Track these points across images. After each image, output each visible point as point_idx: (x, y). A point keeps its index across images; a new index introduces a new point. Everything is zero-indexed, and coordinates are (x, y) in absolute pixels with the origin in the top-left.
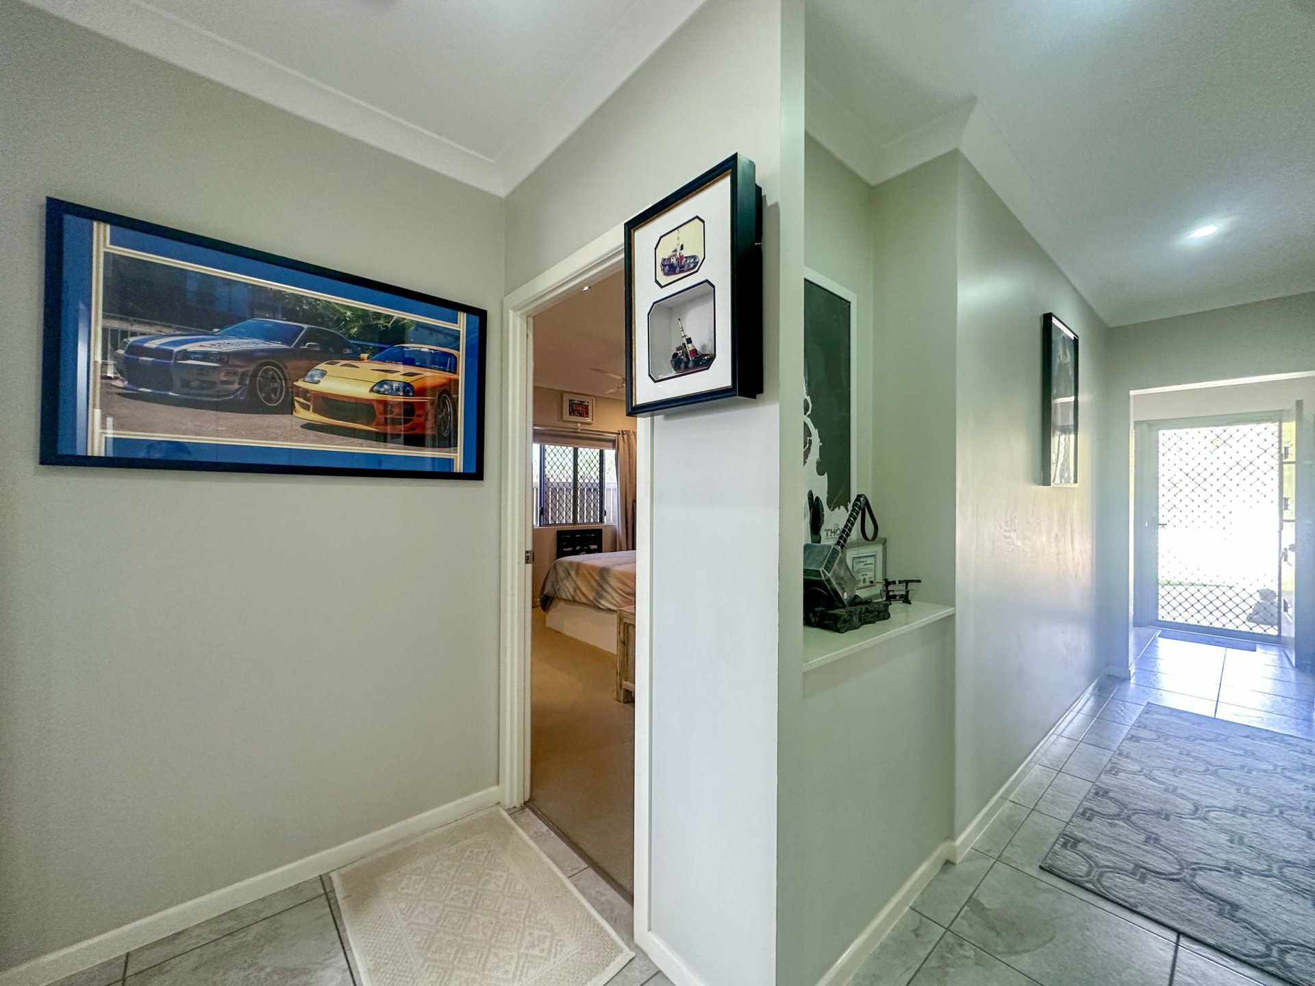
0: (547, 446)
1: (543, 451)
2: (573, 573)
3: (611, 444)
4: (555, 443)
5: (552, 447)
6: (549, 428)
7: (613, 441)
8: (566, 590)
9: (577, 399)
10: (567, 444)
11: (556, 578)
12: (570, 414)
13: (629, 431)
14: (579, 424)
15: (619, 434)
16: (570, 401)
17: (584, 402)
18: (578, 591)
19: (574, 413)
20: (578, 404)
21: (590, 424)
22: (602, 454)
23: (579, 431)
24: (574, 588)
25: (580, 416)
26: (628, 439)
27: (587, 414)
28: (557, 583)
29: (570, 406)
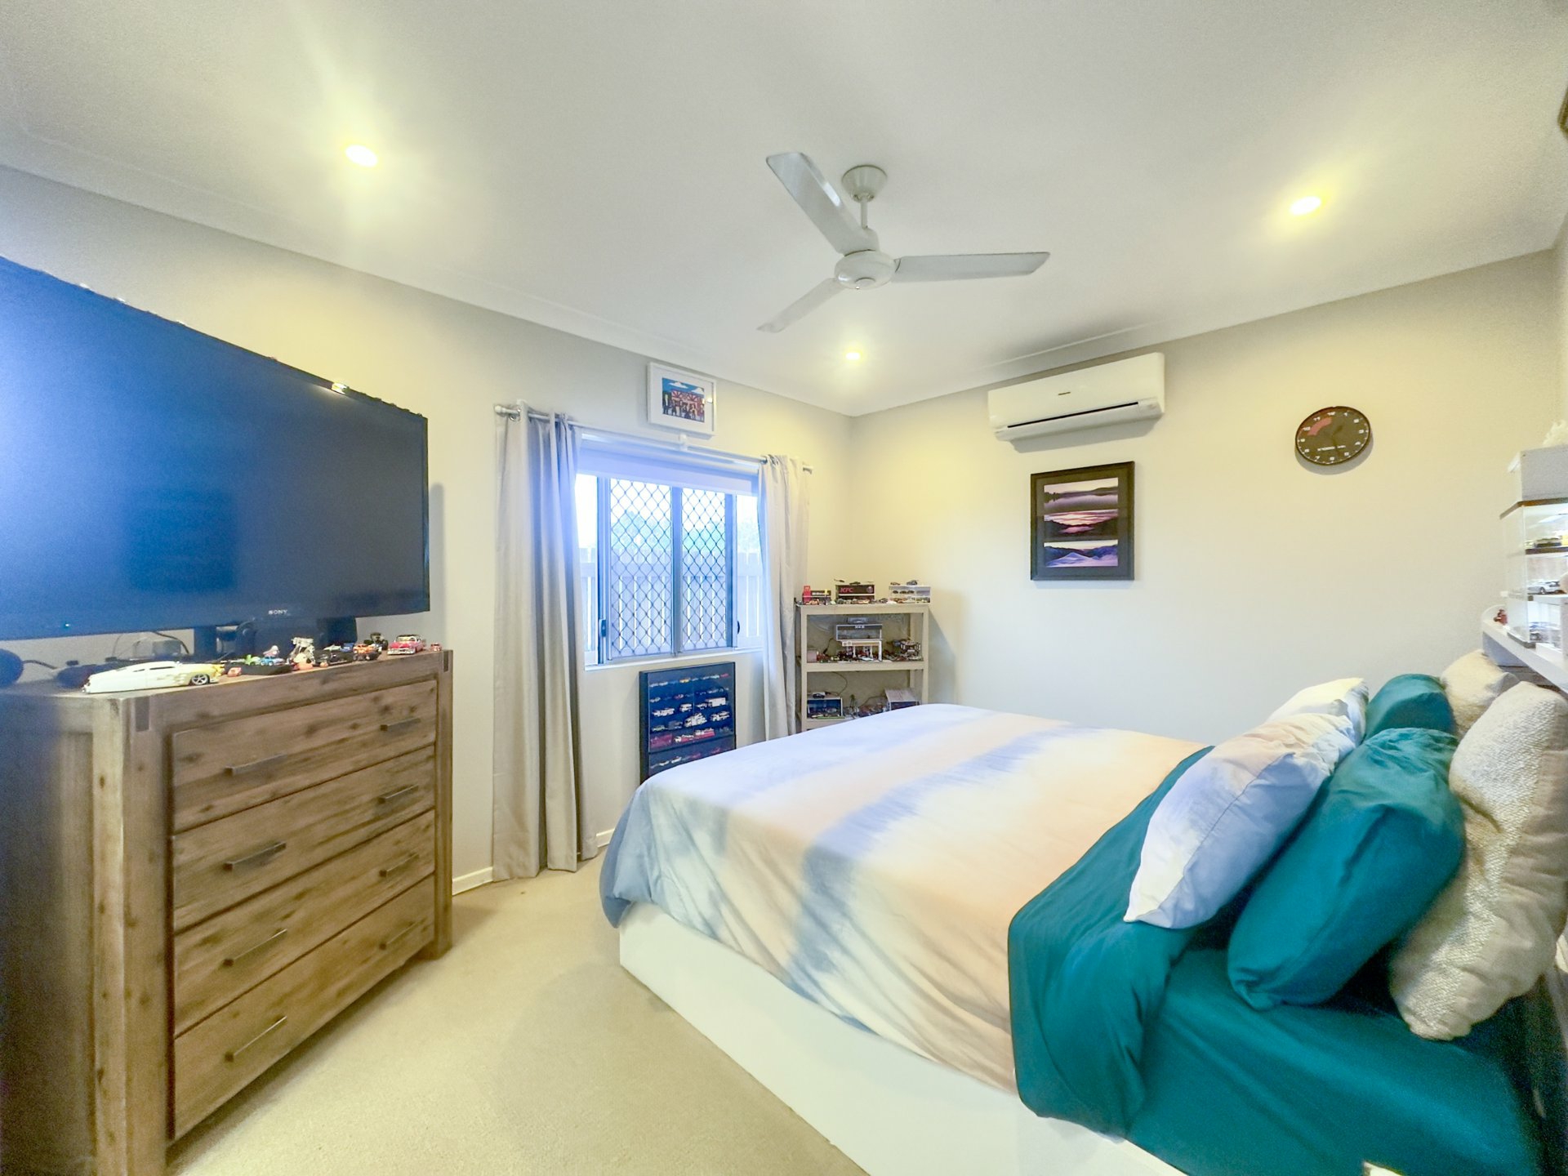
0: (613, 482)
1: (603, 494)
2: (703, 838)
3: (749, 484)
4: (633, 476)
5: (625, 483)
6: (622, 439)
7: (753, 478)
8: (683, 891)
9: (680, 380)
10: (658, 479)
11: (650, 843)
12: (665, 412)
13: (785, 457)
14: (684, 437)
15: (766, 462)
16: (665, 381)
17: (695, 388)
18: (725, 910)
19: (674, 411)
20: (681, 391)
21: (708, 437)
22: (729, 502)
23: (685, 450)
24: (711, 894)
25: (687, 417)
26: (783, 474)
27: (702, 414)
28: (653, 860)
29: (664, 393)
